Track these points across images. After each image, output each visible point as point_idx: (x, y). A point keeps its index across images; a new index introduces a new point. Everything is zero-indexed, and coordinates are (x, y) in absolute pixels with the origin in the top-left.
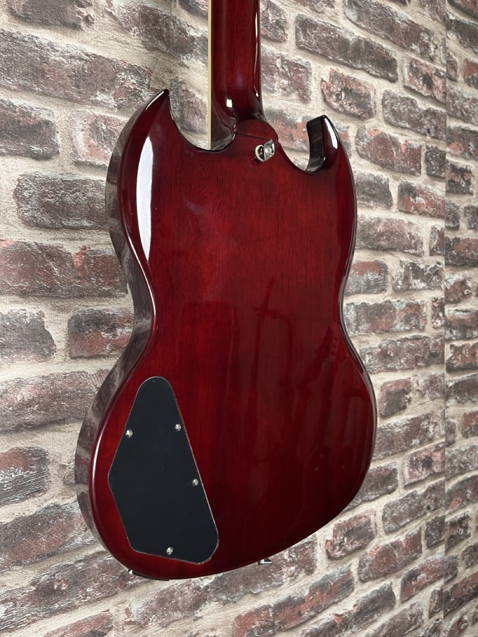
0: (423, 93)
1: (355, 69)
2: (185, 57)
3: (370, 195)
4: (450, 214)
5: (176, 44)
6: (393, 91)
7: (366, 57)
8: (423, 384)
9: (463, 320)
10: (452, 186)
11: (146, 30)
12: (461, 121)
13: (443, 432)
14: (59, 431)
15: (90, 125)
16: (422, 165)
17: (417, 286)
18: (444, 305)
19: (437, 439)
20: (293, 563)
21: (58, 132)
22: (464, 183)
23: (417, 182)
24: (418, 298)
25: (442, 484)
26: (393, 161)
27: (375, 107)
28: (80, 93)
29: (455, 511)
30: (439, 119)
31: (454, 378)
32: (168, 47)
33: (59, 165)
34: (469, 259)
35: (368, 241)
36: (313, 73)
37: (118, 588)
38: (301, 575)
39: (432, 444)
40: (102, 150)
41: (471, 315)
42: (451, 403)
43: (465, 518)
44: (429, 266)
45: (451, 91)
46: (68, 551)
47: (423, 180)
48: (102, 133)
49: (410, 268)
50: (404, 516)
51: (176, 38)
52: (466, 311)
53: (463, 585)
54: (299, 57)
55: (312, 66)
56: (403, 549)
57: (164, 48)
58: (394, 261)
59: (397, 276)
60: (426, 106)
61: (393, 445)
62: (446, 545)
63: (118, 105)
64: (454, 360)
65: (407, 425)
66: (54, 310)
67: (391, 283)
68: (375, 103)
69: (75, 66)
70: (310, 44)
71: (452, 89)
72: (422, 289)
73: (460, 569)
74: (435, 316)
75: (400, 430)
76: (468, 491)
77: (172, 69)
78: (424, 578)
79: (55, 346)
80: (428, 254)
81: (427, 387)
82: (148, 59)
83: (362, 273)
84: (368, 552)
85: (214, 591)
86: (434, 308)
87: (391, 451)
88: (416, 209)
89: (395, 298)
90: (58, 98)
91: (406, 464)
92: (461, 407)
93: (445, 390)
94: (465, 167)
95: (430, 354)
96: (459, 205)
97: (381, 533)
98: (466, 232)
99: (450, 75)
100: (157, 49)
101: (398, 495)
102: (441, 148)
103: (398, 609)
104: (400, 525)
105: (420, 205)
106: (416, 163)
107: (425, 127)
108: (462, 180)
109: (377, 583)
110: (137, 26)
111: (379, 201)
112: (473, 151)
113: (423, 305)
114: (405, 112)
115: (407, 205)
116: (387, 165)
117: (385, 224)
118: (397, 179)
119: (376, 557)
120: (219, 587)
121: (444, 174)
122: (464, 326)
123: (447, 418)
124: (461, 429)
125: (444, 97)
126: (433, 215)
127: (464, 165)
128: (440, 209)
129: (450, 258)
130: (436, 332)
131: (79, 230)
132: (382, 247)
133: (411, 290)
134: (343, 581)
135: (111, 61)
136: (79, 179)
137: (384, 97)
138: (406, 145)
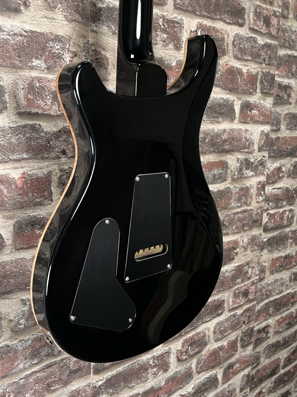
0: (263, 31)
1: (215, 19)
2: (94, 25)
3: (219, 113)
4: (274, 120)
5: (88, 15)
6: (241, 33)
7: (223, 9)
8: (247, 242)
9: (278, 194)
10: (278, 99)
11: (68, 6)
12: (288, 50)
13: (257, 272)
14: (8, 298)
15: (28, 84)
16: (258, 86)
17: (248, 175)
18: (265, 186)
19: (253, 277)
20: (155, 366)
21: (6, 93)
22: (286, 96)
23: (253, 100)
24: (248, 183)
25: (254, 306)
26: (238, 86)
27: (228, 47)
28: (21, 61)
29: (261, 323)
30: (272, 50)
31: (268, 236)
32: (83, 18)
33: (7, 117)
34: (285, 151)
35: (216, 147)
36: (185, 26)
37: (45, 392)
38: (160, 373)
39: (250, 281)
40: (36, 101)
41: (283, 191)
42: (265, 253)
43: (268, 326)
44: (257, 160)
45: (283, 27)
46: (15, 373)
47: (257, 97)
48: (36, 89)
49: (244, 162)
50: (227, 329)
51: (88, 10)
52: (280, 189)
53: (263, 370)
54: (175, 15)
55: (184, 22)
56: (225, 350)
57: (80, 19)
58: (233, 158)
59: (235, 169)
60: (264, 41)
61: (224, 284)
62: (253, 345)
63: (47, 67)
64: (269, 223)
65: (234, 270)
66: (4, 218)
67: (230, 174)
68: (228, 44)
69: (18, 41)
70: (184, 4)
71: (284, 25)
72: (251, 177)
73: (262, 359)
74: (259, 194)
75: (229, 274)
76: (271, 309)
77: (85, 35)
78: (238, 367)
79: (5, 242)
80: (257, 151)
81: (249, 244)
82: (69, 29)
83: (210, 170)
84: (203, 354)
85: (105, 388)
86: (258, 189)
87: (222, 288)
88: (251, 119)
89: (233, 185)
90: (6, 66)
91: (231, 296)
92: (271, 254)
93: (261, 244)
94: (288, 84)
95: (253, 221)
96: (281, 112)
97: (212, 342)
98: (285, 132)
99: (283, 15)
100: (75, 20)
101: (225, 316)
102: (272, 72)
103: (220, 389)
104: (225, 335)
105: (255, 115)
106: (253, 86)
107: (262, 57)
108: (285, 94)
109: (208, 373)
110: (61, 4)
111: (226, 117)
112: (295, 71)
113: (251, 187)
114: (248, 49)
115: (245, 118)
116: (233, 89)
117: (229, 133)
118: (239, 99)
119: (208, 356)
120: (108, 385)
121: (272, 91)
122: (278, 199)
123: (261, 263)
124: (269, 269)
125: (278, 33)
126: (263, 122)
127: (287, 82)
128: (267, 117)
129: (272, 152)
130: (258, 205)
131: (20, 161)
132: (225, 150)
133: (243, 178)
134: (187, 373)
135: (42, 34)
136: (20, 125)
137: (234, 39)
138: (248, 73)
